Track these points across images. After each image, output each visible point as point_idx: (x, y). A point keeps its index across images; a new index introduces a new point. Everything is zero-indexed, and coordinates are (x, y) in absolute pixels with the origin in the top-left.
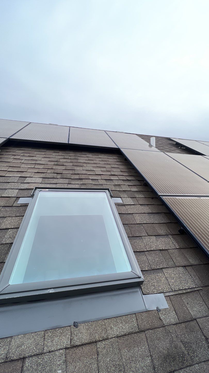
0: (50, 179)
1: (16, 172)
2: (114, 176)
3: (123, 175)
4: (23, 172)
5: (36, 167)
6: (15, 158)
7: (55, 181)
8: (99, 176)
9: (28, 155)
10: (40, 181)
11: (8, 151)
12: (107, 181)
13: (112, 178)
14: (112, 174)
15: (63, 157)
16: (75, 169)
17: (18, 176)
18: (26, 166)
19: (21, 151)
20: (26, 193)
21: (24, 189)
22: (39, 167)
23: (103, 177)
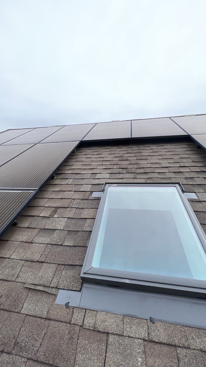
0: (116, 174)
1: (89, 170)
2: (184, 168)
3: (197, 166)
4: (94, 169)
5: (104, 164)
6: (87, 157)
7: (121, 176)
8: (166, 168)
9: (96, 154)
10: (108, 176)
11: (81, 152)
12: (176, 174)
13: (182, 170)
14: (182, 166)
15: (126, 152)
16: (140, 163)
17: (90, 173)
18: (95, 164)
19: (91, 150)
20: (97, 188)
21: (96, 184)
22: (106, 164)
23: (171, 170)
